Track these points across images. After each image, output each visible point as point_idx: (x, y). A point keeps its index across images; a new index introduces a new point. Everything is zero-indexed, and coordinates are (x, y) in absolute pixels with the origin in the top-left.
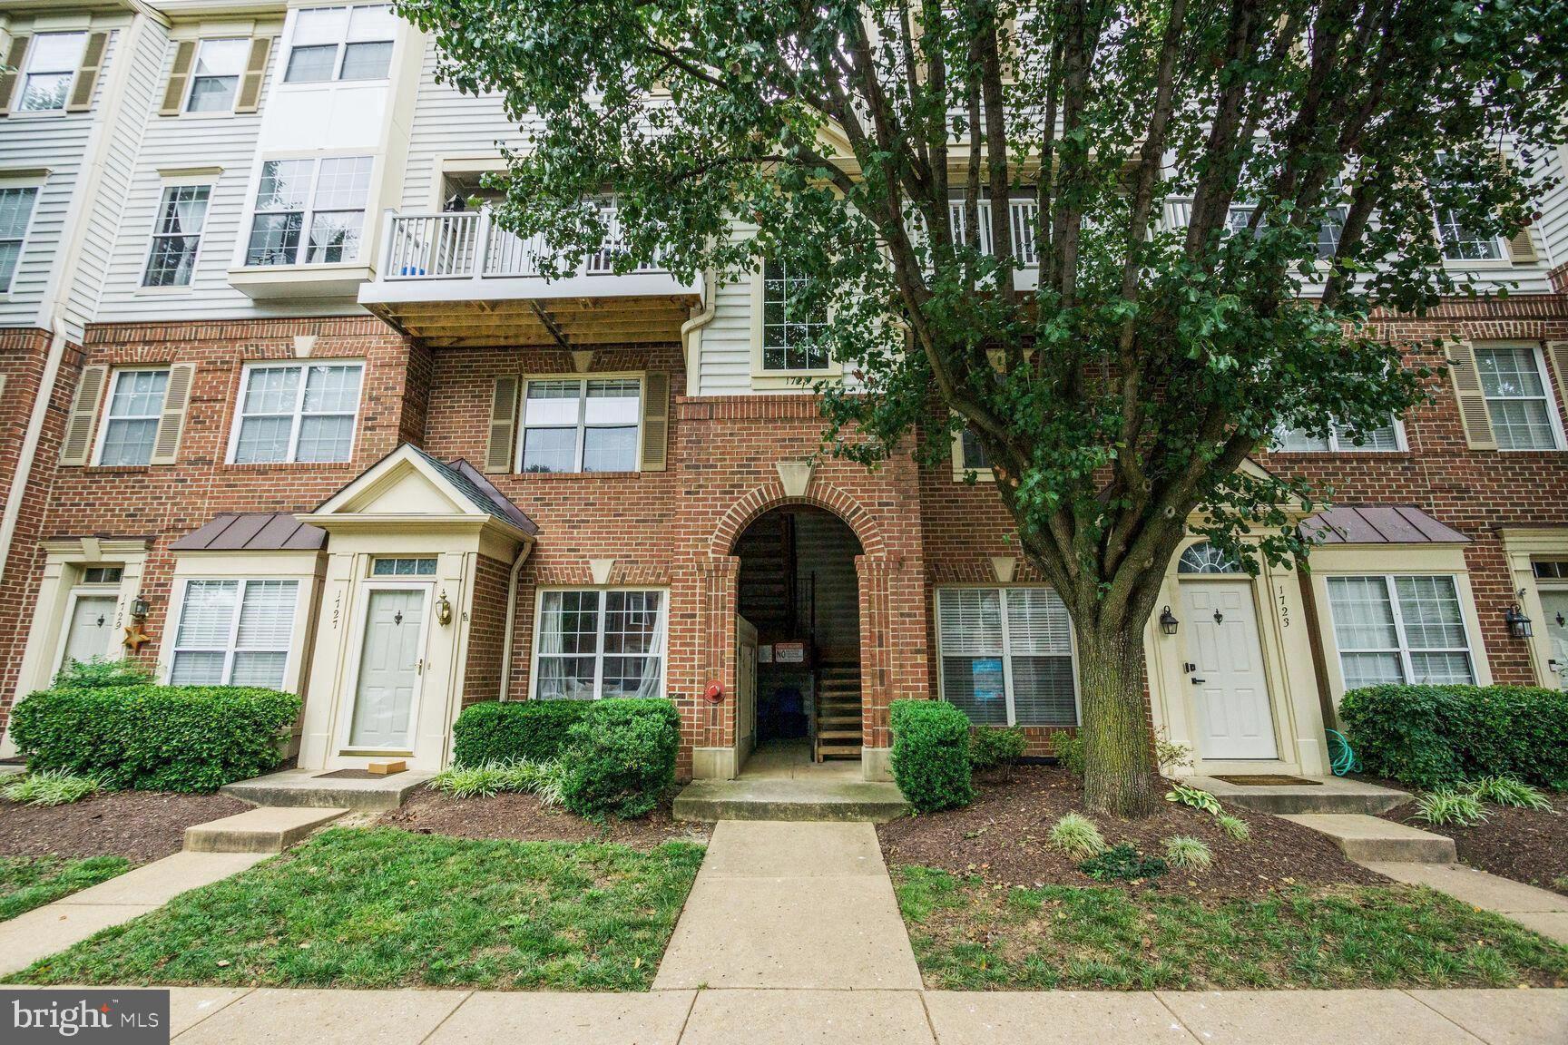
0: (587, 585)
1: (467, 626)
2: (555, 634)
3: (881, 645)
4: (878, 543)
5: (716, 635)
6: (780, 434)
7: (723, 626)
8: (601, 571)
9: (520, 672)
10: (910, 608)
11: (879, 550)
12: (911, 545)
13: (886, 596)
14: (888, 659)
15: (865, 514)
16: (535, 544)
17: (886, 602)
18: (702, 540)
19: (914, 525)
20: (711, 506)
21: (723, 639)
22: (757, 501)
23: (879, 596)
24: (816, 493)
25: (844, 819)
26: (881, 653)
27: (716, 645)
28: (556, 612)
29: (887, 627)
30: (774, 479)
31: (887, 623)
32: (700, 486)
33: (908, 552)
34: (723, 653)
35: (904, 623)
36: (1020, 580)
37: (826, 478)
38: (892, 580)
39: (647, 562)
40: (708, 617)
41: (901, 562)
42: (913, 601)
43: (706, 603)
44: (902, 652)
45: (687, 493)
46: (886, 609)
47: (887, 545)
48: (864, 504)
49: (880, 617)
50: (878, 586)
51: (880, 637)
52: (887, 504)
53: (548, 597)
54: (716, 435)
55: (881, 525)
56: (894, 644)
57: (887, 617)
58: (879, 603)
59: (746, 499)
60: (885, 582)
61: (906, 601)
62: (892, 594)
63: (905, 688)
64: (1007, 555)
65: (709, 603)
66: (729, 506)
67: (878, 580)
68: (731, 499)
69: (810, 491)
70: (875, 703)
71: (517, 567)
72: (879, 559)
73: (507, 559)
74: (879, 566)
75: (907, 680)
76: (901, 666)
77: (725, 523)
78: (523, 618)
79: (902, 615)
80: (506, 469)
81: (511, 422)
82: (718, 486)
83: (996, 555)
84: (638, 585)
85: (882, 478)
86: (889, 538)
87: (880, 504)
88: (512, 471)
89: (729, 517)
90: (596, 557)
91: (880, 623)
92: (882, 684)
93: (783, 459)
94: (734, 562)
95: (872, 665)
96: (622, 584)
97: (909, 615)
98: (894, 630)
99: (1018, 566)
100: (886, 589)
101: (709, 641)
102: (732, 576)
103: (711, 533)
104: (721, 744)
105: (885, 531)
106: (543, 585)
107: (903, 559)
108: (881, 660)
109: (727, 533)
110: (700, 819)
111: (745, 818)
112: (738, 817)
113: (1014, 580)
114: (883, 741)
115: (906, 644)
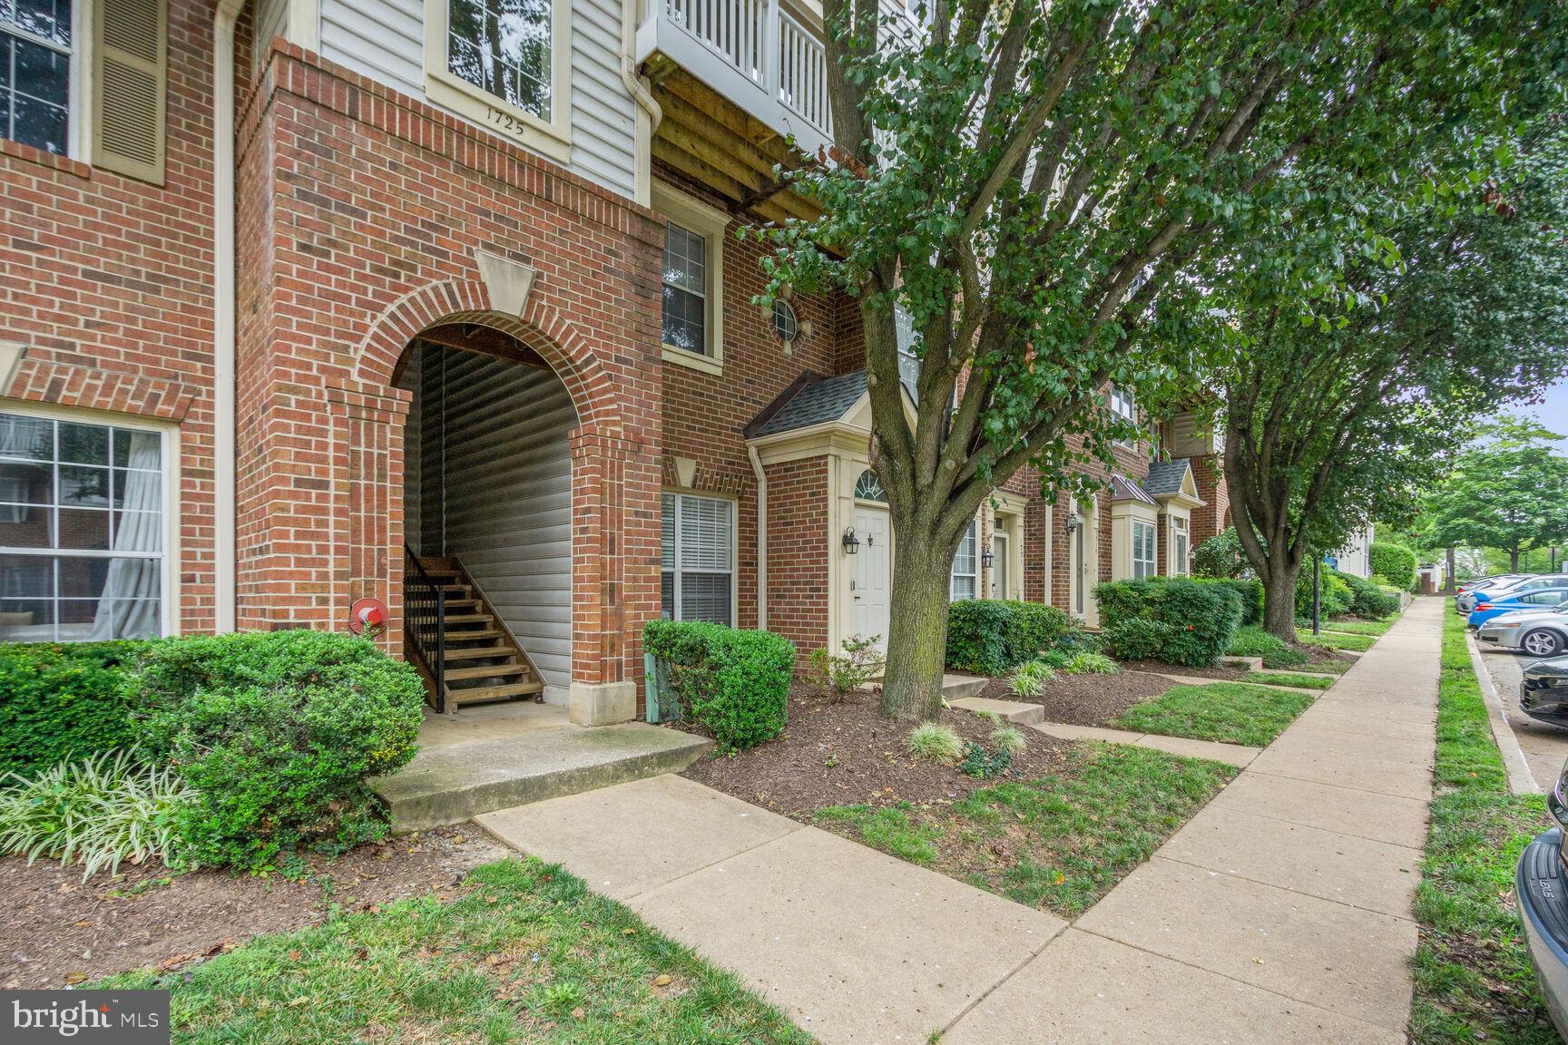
3: (612, 552)
4: (614, 413)
5: (369, 520)
6: (480, 200)
7: (382, 506)
10: (646, 506)
11: (615, 423)
12: (650, 423)
13: (620, 486)
14: (620, 570)
15: (600, 368)
17: (620, 496)
18: (335, 347)
19: (654, 398)
20: (353, 288)
21: (382, 530)
22: (443, 304)
23: (612, 486)
24: (537, 318)
26: (612, 561)
27: (369, 540)
29: (620, 528)
30: (470, 275)
31: (620, 522)
32: (330, 242)
33: (647, 432)
34: (382, 552)
35: (639, 524)
37: (550, 300)
38: (629, 466)
40: (353, 490)
41: (639, 443)
42: (650, 497)
43: (349, 463)
44: (636, 561)
45: (303, 247)
46: (620, 504)
47: (624, 418)
48: (601, 355)
49: (612, 515)
50: (612, 471)
51: (612, 540)
52: (626, 362)
54: (362, 154)
55: (618, 388)
56: (628, 551)
57: (620, 515)
58: (612, 495)
59: (423, 294)
60: (620, 469)
61: (643, 496)
62: (629, 485)
63: (637, 607)
65: (355, 465)
66: (391, 298)
67: (612, 463)
68: (394, 287)
69: (528, 312)
70: (603, 628)
72: (615, 436)
74: (614, 443)
75: (639, 597)
76: (635, 579)
77: (384, 327)
79: (637, 513)
82: (369, 255)
85: (620, 322)
86: (627, 409)
87: (618, 359)
89: (392, 317)
91: (612, 522)
92: (612, 602)
93: (488, 246)
94: (403, 399)
95: (603, 578)
97: (645, 515)
98: (628, 533)
100: (620, 478)
101: (355, 532)
102: (397, 424)
103: (357, 339)
105: (621, 398)
107: (642, 441)
108: (612, 571)
109: (389, 346)
110: (442, 822)
111: (512, 804)
112: (502, 805)
113: (694, 486)
114: (612, 674)
115: (641, 552)
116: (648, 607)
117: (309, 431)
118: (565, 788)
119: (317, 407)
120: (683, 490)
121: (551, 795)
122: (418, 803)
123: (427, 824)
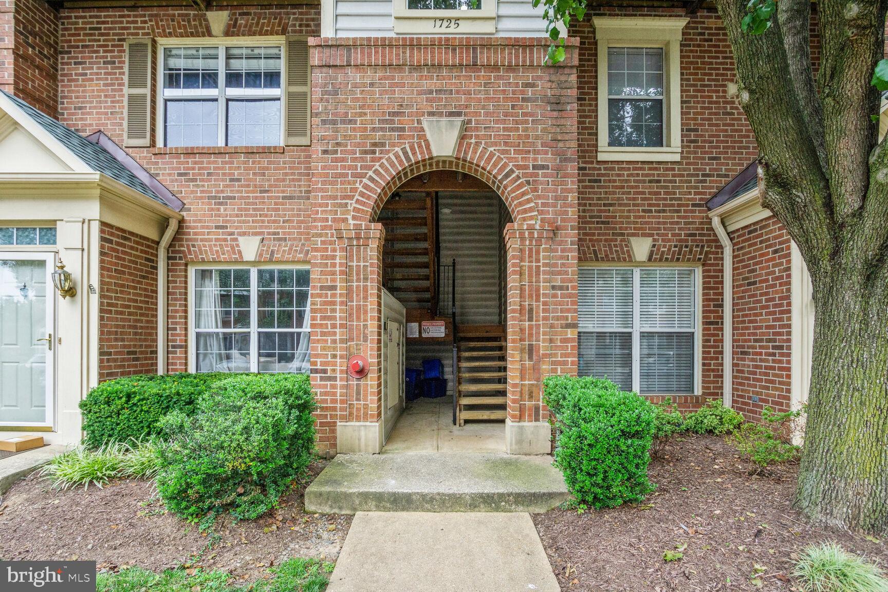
0: (236, 262)
1: (95, 298)
2: (211, 308)
3: (530, 319)
4: (531, 210)
5: (358, 307)
6: (426, 84)
7: (365, 298)
8: (249, 248)
9: (176, 347)
10: (563, 281)
11: (531, 218)
12: (566, 213)
13: (538, 267)
14: (538, 333)
15: (518, 177)
16: (181, 222)
17: (538, 274)
18: (340, 205)
19: (570, 191)
20: (350, 168)
21: (366, 312)
22: (401, 162)
23: (530, 268)
24: (466, 153)
25: (498, 508)
26: (531, 327)
27: (358, 319)
28: (212, 289)
29: (538, 300)
30: (419, 137)
31: (538, 296)
32: (338, 144)
33: (563, 220)
34: (366, 326)
35: (555, 296)
36: (656, 260)
37: (477, 137)
38: (545, 250)
39: (295, 239)
40: (349, 289)
41: (555, 231)
42: (566, 273)
43: (347, 273)
44: (552, 326)
45: (325, 152)
46: (538, 281)
47: (541, 212)
48: (518, 167)
49: (530, 290)
50: (530, 256)
51: (531, 311)
52: (543, 167)
53: (204, 275)
54: (355, 86)
55: (536, 190)
56: (545, 318)
57: (538, 290)
58: (530, 276)
59: (389, 159)
60: (538, 252)
61: (559, 273)
62: (545, 265)
63: (553, 363)
64: (644, 235)
65: (351, 275)
66: (370, 168)
67: (531, 250)
68: (373, 160)
69: (459, 151)
70: (522, 379)
71: (165, 242)
72: (531, 228)
73: (152, 234)
74: (531, 234)
75: (555, 355)
76: (551, 341)
77: (366, 187)
78: (177, 295)
79: (553, 288)
80: (146, 142)
81: (147, 91)
82: (358, 145)
83: (634, 235)
84: (287, 262)
85: (537, 137)
86: (543, 205)
87: (534, 167)
88: (153, 144)
89: (371, 179)
90: (244, 234)
91: (531, 296)
92: (530, 358)
93: (431, 114)
94: (376, 228)
95: (521, 340)
96: (271, 261)
97: (561, 288)
98: (545, 304)
99: (654, 246)
100: (538, 261)
101: (351, 314)
102: (374, 245)
103: (351, 198)
104: (366, 420)
105: (539, 197)
106: (193, 262)
107: (558, 228)
108: (531, 335)
109: (369, 198)
110: (336, 511)
111: (386, 509)
112: (378, 508)
113: (650, 259)
114: (530, 415)
115: (558, 318)
116: (565, 363)
117: (327, 257)
118: (428, 506)
119: (331, 243)
120: (639, 264)
121: (416, 509)
122: (321, 494)
123: (327, 510)
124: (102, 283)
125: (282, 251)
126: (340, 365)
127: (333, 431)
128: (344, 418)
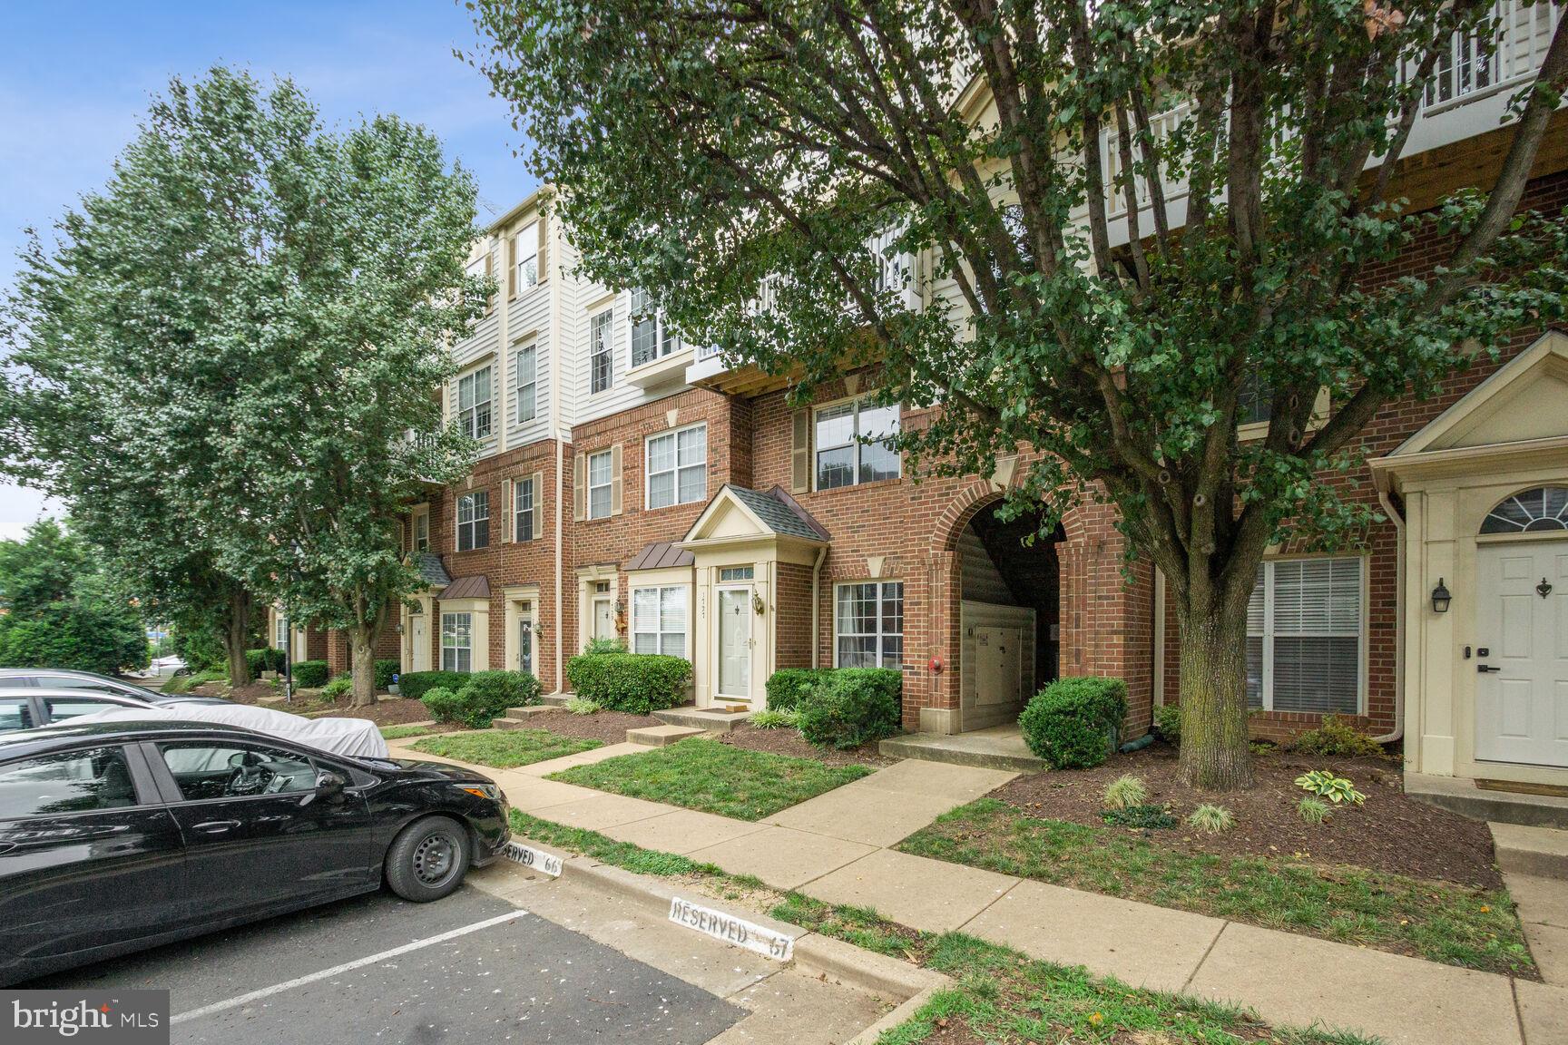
0: (866, 579)
1: (774, 614)
2: (849, 617)
3: (1077, 626)
4: (1079, 528)
5: (937, 618)
7: (942, 611)
8: (875, 567)
10: (1108, 591)
11: (1078, 536)
12: (1112, 528)
13: (1085, 581)
14: (1084, 640)
15: (1066, 501)
16: (829, 549)
17: (1084, 586)
18: (924, 539)
20: (931, 509)
21: (942, 622)
22: (967, 500)
23: (1077, 580)
25: (1001, 768)
26: (1078, 633)
27: (937, 625)
28: (850, 601)
29: (1084, 610)
31: (1085, 605)
32: (922, 492)
33: (1108, 535)
34: (942, 634)
35: (1101, 605)
37: (1029, 470)
38: (1091, 564)
40: (930, 604)
41: (1101, 546)
42: (1113, 584)
43: (929, 592)
44: (1098, 633)
45: (913, 499)
46: (1084, 592)
47: (1089, 530)
49: (1079, 601)
50: (1078, 571)
51: (1078, 619)
53: (844, 590)
55: (1082, 510)
56: (1091, 626)
57: (1084, 599)
58: (1077, 587)
59: (959, 500)
60: (1085, 566)
61: (1104, 584)
62: (1091, 577)
63: (1100, 666)
65: (931, 593)
66: (944, 507)
67: (1078, 565)
68: (947, 500)
69: (1014, 485)
71: (816, 568)
72: (1078, 545)
73: (807, 561)
74: (1077, 551)
75: (1102, 659)
76: (1097, 646)
77: (942, 523)
78: (826, 607)
79: (1100, 598)
80: (805, 489)
81: (805, 450)
82: (936, 490)
86: (1091, 523)
88: (810, 490)
89: (946, 517)
90: (872, 555)
91: (1078, 606)
92: (1077, 662)
94: (949, 556)
95: (1069, 645)
96: (891, 577)
97: (1107, 598)
98: (1091, 612)
100: (1084, 574)
101: (931, 624)
102: (948, 568)
103: (931, 532)
104: (941, 706)
105: (1086, 517)
106: (838, 581)
107: (1104, 543)
108: (1078, 641)
109: (944, 531)
110: (897, 757)
111: (926, 759)
112: (922, 758)
115: (1103, 626)
116: (1111, 666)
117: (915, 580)
119: (918, 568)
122: (888, 745)
123: (891, 755)
124: (778, 603)
125: (899, 567)
126: (924, 663)
127: (918, 714)
128: (926, 704)
